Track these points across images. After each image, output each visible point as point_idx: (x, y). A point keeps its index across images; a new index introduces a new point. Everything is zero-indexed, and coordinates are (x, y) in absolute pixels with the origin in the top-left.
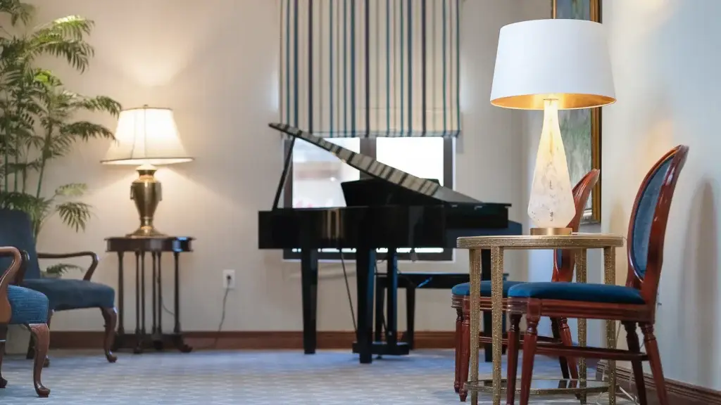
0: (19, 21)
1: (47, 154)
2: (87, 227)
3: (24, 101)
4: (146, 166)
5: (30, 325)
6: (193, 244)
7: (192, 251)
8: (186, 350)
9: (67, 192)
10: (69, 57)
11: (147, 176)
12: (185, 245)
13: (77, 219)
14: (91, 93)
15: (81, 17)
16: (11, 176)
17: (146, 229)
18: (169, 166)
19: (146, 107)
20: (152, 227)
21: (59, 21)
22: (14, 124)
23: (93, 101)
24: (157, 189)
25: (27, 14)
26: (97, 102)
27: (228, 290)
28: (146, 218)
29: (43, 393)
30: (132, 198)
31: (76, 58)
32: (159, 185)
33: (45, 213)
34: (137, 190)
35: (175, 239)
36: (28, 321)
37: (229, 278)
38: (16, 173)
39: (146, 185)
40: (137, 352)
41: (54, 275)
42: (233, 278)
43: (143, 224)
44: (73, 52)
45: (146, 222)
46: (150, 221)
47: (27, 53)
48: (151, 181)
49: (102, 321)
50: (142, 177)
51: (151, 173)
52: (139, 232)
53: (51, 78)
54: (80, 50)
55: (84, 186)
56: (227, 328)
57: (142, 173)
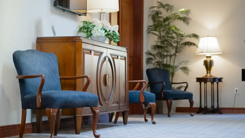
0: (169, 10)
1: (176, 52)
2: (189, 74)
3: (169, 35)
4: (208, 55)
5: (150, 103)
6: (223, 80)
7: (222, 82)
8: (221, 113)
9: (183, 63)
10: (184, 22)
11: (208, 58)
12: (220, 80)
13: (186, 72)
14: (190, 33)
15: (186, 9)
16: (165, 59)
17: (208, 75)
18: (217, 55)
19: (208, 36)
20: (211, 74)
21: (180, 10)
22: (166, 43)
23: (190, 35)
24: (212, 62)
25: (172, 9)
26: (191, 35)
27: (236, 94)
28: (208, 71)
29: (154, 123)
30: (204, 65)
31: (186, 21)
32: (213, 61)
33: (176, 70)
34: (206, 63)
35: (217, 78)
36: (149, 102)
37: (237, 90)
38: (167, 58)
39: (208, 61)
40: (204, 114)
41: (178, 89)
42: (238, 91)
43: (207, 73)
44: (185, 20)
45: (208, 73)
46: (210, 72)
47: (170, 20)
48: (210, 60)
49: (189, 103)
50: (207, 58)
51: (210, 57)
52: (206, 76)
53: (176, 28)
54: (187, 19)
55: (188, 62)
56: (235, 107)
57: (207, 57)
